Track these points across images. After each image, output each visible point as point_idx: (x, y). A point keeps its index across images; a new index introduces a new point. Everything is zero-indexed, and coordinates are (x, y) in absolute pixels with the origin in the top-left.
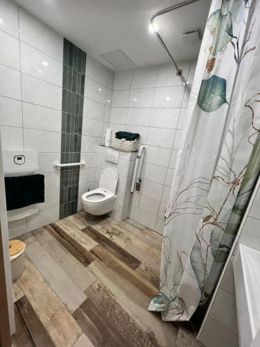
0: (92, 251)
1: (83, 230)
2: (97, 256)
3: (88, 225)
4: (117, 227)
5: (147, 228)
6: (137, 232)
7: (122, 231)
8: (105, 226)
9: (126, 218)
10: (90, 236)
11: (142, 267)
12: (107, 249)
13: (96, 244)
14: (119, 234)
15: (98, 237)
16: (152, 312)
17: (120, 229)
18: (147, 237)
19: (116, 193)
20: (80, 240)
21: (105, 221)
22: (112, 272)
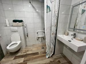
0: (24, 61)
1: (14, 59)
2: (27, 61)
3: (15, 56)
4: (26, 50)
5: (33, 45)
6: (32, 47)
7: (28, 49)
8: (22, 52)
9: (26, 46)
10: (19, 58)
11: (39, 53)
12: (28, 56)
13: (23, 58)
14: (28, 51)
15: (22, 56)
16: (48, 58)
17: (27, 49)
18: (35, 46)
19: (21, 40)
20: (16, 62)
21: (20, 51)
22: (35, 60)
